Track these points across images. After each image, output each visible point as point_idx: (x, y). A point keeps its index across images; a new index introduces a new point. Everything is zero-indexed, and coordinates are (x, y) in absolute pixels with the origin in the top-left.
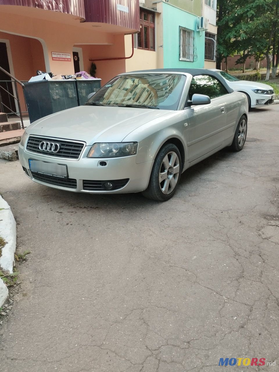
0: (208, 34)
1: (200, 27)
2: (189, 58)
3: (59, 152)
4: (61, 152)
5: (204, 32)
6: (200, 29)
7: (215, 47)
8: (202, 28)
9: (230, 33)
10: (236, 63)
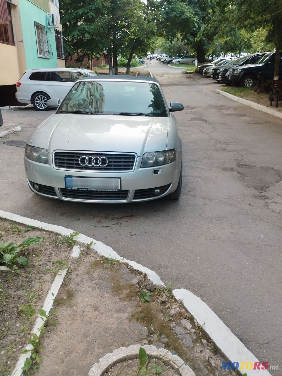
0: (57, 32)
1: (51, 24)
2: (44, 56)
3: (108, 165)
4: (111, 165)
5: (54, 29)
6: (52, 26)
7: (62, 45)
8: (54, 25)
9: (74, 32)
10: (76, 62)
